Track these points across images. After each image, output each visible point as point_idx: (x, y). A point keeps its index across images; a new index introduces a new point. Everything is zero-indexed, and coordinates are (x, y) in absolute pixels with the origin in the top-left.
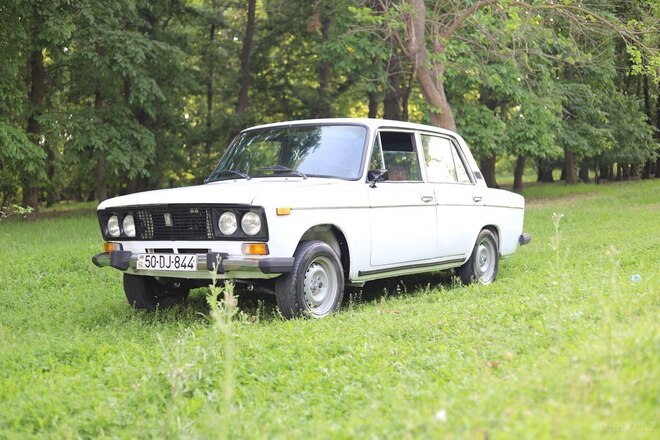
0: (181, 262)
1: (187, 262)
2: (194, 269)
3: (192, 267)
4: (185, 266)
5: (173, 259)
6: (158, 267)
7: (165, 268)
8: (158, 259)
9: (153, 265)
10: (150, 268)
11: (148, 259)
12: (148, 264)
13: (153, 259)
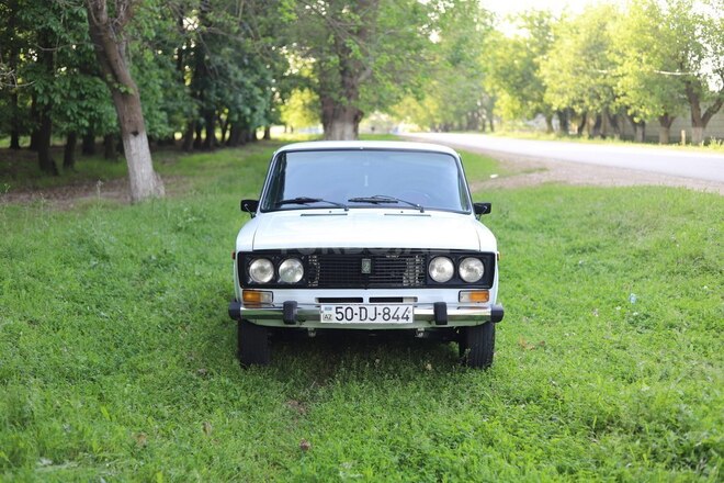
0: (391, 314)
1: (400, 313)
2: (411, 321)
3: (407, 318)
4: (398, 318)
5: (380, 311)
6: (356, 320)
7: (368, 321)
8: (356, 310)
9: (349, 317)
10: (344, 321)
11: (339, 310)
12: (340, 316)
13: (349, 311)
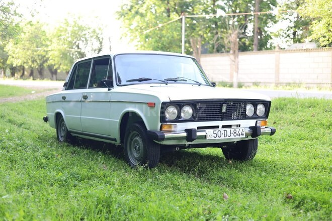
0: (237, 133)
1: (240, 132)
2: (244, 136)
4: (239, 135)
5: (232, 132)
6: (222, 137)
7: (227, 137)
8: (223, 132)
9: (219, 136)
10: (217, 138)
11: (215, 132)
12: (215, 135)
13: (219, 132)
